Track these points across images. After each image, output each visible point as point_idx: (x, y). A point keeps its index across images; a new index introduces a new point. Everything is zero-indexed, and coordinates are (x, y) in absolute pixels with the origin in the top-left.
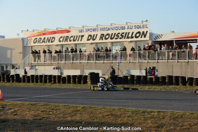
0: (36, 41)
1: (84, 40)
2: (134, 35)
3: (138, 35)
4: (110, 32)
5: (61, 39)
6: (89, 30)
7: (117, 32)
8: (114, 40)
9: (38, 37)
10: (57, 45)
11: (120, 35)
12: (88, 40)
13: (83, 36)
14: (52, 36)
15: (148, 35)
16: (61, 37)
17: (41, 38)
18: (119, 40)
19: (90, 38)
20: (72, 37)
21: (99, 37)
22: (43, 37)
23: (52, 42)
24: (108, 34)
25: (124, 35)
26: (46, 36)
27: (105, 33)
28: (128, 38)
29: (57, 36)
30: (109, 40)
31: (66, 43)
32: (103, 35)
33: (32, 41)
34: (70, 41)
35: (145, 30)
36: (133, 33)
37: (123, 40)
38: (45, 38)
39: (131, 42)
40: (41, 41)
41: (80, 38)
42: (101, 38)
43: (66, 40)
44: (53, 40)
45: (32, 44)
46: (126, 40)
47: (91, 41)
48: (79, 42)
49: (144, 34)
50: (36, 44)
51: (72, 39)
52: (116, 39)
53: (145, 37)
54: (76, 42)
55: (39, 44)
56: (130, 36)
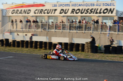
0: (14, 12)
1: (57, 13)
2: (102, 11)
3: (105, 11)
4: (81, 8)
5: (36, 12)
6: (61, 5)
7: (87, 8)
8: (84, 14)
9: (16, 9)
10: (33, 16)
11: (89, 11)
12: (61, 13)
13: (56, 10)
14: (28, 8)
15: (115, 12)
16: (37, 10)
17: (18, 10)
19: (62, 11)
20: (46, 10)
21: (70, 11)
22: (20, 9)
23: (28, 13)
24: (79, 10)
25: (93, 10)
26: (23, 9)
27: (76, 8)
28: (97, 13)
29: (33, 9)
30: (80, 14)
31: (41, 15)
32: (74, 10)
33: (11, 12)
34: (44, 13)
36: (101, 9)
38: (21, 10)
39: (99, 16)
40: (18, 13)
41: (54, 11)
42: (72, 12)
43: (41, 12)
44: (29, 12)
45: (10, 14)
47: (63, 14)
48: (53, 15)
49: (111, 11)
50: (14, 15)
51: (46, 12)
52: (86, 13)
53: (112, 13)
54: (50, 15)
56: (98, 11)
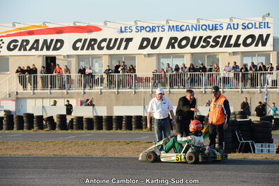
0: (15, 47)
1: (133, 48)
2: (241, 41)
3: (249, 41)
4: (191, 34)
6: (142, 28)
8: (198, 50)
11: (211, 40)
14: (55, 37)
16: (80, 40)
18: (208, 50)
19: (145, 43)
24: (186, 38)
27: (180, 35)
28: (228, 45)
29: (69, 38)
30: (188, 49)
33: (5, 46)
35: (264, 32)
36: (239, 37)
37: (217, 49)
39: (234, 53)
40: (28, 47)
44: (59, 45)
45: (5, 52)
46: (224, 49)
47: (149, 50)
49: (263, 40)
50: (16, 52)
52: (203, 47)
53: (264, 44)
54: (115, 51)
55: (22, 53)
